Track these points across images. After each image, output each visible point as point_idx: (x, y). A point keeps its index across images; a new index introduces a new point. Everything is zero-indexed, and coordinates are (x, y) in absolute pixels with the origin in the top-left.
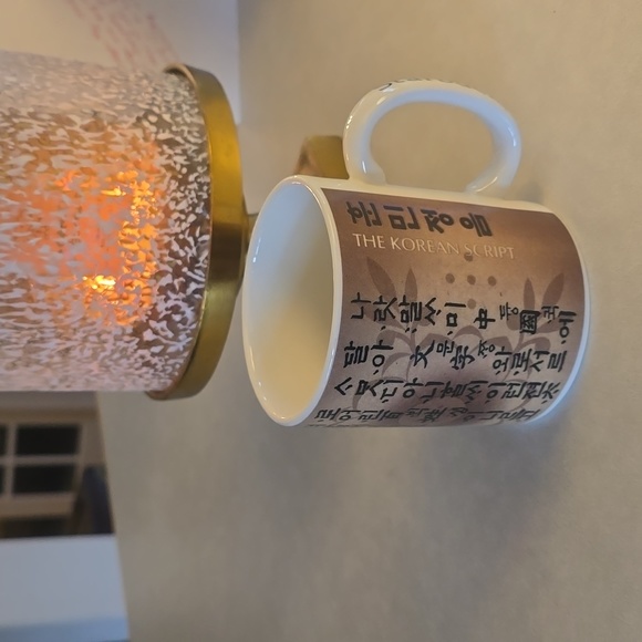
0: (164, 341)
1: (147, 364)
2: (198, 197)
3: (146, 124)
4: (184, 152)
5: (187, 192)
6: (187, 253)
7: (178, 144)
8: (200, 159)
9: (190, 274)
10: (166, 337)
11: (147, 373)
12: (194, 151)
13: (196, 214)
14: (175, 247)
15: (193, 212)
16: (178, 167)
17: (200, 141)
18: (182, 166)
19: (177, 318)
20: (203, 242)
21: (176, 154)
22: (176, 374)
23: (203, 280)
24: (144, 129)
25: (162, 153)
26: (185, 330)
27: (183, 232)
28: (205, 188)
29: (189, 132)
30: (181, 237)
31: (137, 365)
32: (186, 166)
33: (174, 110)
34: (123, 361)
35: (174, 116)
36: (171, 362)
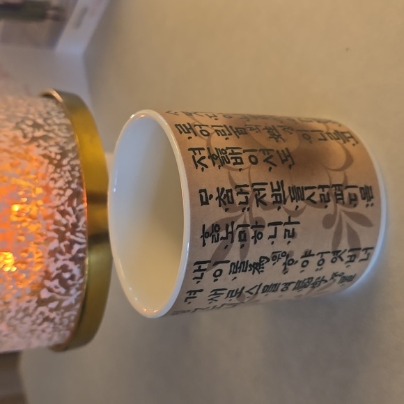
0: (58, 297)
1: (47, 319)
2: (72, 176)
3: (24, 126)
4: (57, 144)
5: (62, 173)
6: (68, 220)
7: (51, 138)
8: (69, 147)
9: (72, 237)
10: (59, 293)
11: (48, 327)
12: (65, 143)
13: (72, 189)
14: (58, 217)
15: (69, 187)
16: (53, 155)
17: (68, 135)
18: (56, 154)
19: (67, 275)
20: (80, 210)
21: (51, 146)
22: (72, 325)
23: (84, 241)
24: (22, 130)
25: (39, 146)
26: (74, 285)
27: (63, 204)
28: (77, 168)
29: (59, 130)
30: (62, 208)
31: (39, 321)
32: (60, 154)
33: (46, 116)
34: (27, 320)
35: (45, 120)
36: (67, 314)
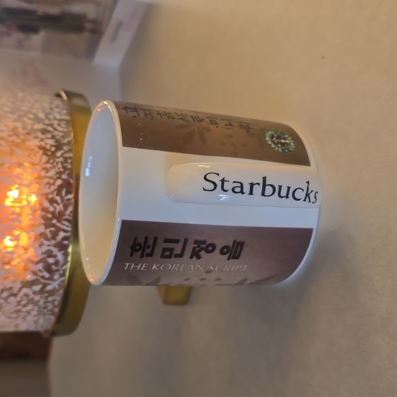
0: (43, 281)
1: (31, 301)
2: (64, 167)
3: (25, 119)
4: (53, 137)
5: (55, 164)
6: (55, 208)
7: (49, 132)
8: (66, 141)
9: (58, 224)
10: (43, 277)
11: (32, 310)
12: (62, 137)
13: (63, 179)
14: (46, 204)
15: (59, 178)
16: (48, 147)
17: (66, 130)
18: (52, 146)
19: (51, 260)
20: (69, 200)
21: (47, 138)
22: (57, 310)
23: (69, 229)
24: (23, 122)
25: (36, 137)
26: (57, 271)
27: (52, 193)
28: (69, 161)
29: (59, 125)
30: (50, 196)
31: (23, 303)
32: (54, 146)
33: (48, 111)
34: (12, 299)
35: (46, 115)
36: (50, 299)
